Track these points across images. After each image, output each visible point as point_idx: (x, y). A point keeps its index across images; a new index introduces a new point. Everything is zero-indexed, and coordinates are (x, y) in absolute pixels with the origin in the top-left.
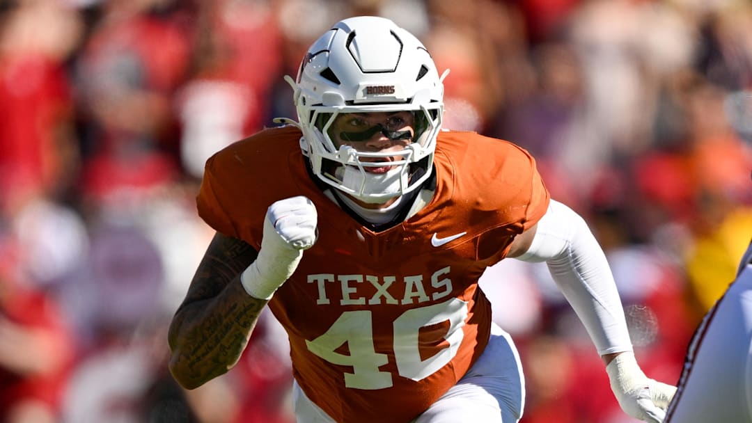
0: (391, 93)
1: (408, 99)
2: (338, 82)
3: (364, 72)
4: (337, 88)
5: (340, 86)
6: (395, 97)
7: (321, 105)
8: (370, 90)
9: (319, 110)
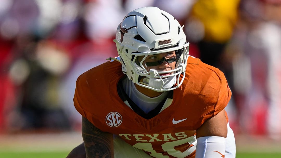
0: (170, 43)
1: (177, 44)
2: (145, 41)
3: (156, 35)
4: (144, 44)
5: (145, 43)
6: (172, 44)
7: (137, 52)
8: (160, 43)
9: (137, 55)
